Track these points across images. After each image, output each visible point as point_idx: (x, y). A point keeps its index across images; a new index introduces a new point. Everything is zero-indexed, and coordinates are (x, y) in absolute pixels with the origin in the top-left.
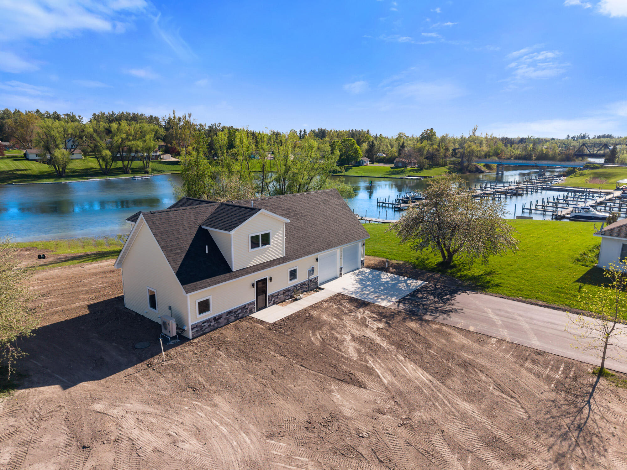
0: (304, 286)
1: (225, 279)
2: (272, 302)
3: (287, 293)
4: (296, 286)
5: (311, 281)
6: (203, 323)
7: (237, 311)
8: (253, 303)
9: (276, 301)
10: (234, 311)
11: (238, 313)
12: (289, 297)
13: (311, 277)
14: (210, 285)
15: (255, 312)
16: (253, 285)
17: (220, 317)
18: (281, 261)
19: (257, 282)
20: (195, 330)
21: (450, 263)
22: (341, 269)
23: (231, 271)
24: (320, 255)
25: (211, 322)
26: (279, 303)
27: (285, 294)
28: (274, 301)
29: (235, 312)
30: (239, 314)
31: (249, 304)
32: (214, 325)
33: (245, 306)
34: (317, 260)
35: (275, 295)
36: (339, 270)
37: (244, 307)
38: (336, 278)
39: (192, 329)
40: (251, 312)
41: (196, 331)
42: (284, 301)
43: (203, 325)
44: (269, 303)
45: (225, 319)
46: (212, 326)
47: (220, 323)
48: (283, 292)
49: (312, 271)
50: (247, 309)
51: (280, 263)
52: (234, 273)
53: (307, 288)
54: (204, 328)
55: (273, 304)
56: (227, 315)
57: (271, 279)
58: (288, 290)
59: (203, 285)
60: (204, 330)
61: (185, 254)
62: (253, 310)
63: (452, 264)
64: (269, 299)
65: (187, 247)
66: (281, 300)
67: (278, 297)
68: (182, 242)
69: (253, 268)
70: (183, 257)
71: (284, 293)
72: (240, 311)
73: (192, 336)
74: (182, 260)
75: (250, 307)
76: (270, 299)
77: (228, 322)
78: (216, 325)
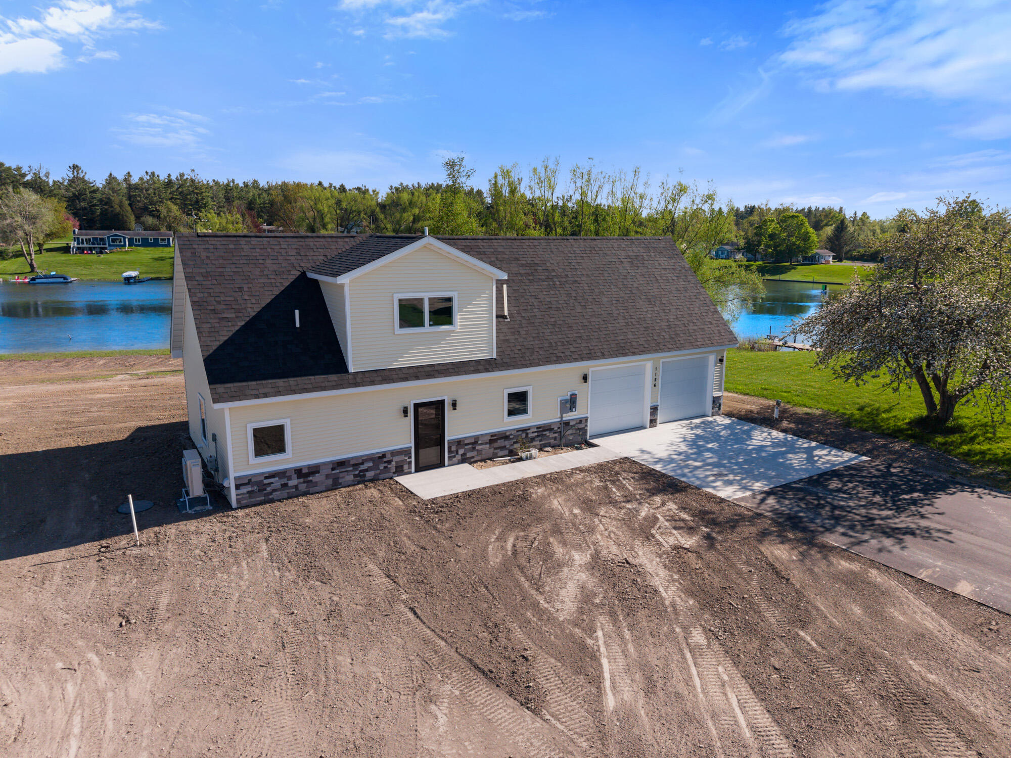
0: (547, 433)
1: (323, 385)
2: (459, 457)
3: (501, 443)
4: (524, 430)
5: (567, 424)
6: (266, 478)
7: (362, 463)
8: (406, 452)
9: (469, 455)
10: (352, 462)
11: (362, 467)
12: (506, 452)
13: (568, 416)
14: (279, 393)
15: (410, 473)
16: (405, 412)
17: (314, 470)
18: (481, 367)
19: (417, 406)
20: (244, 490)
21: (947, 420)
22: (654, 410)
23: (346, 371)
24: (593, 367)
25: (289, 478)
26: (476, 462)
27: (496, 445)
28: (464, 455)
29: (354, 465)
30: (367, 470)
31: (395, 453)
32: (296, 487)
33: (384, 456)
34: (585, 378)
35: (466, 442)
36: (649, 411)
37: (380, 458)
38: (642, 428)
39: (238, 487)
40: (400, 471)
41: (248, 492)
42: (490, 459)
43: (266, 481)
44: (449, 458)
45: (327, 476)
46: (292, 487)
47: (316, 484)
48: (489, 438)
49: (571, 403)
50: (389, 462)
51: (477, 371)
52: (350, 377)
53: (555, 438)
54: (269, 489)
55: (463, 461)
56: (333, 469)
57: (454, 405)
58: (504, 436)
59: (262, 391)
60: (271, 493)
61: (243, 323)
62: (406, 467)
63: (950, 423)
64: (449, 448)
65: (253, 309)
66: (484, 457)
67: (474, 448)
68: (246, 297)
69: (404, 371)
70: (237, 328)
71: (491, 442)
72: (371, 464)
73: (238, 501)
74: (230, 334)
75: (396, 459)
76: (453, 449)
77: (336, 485)
78: (303, 487)
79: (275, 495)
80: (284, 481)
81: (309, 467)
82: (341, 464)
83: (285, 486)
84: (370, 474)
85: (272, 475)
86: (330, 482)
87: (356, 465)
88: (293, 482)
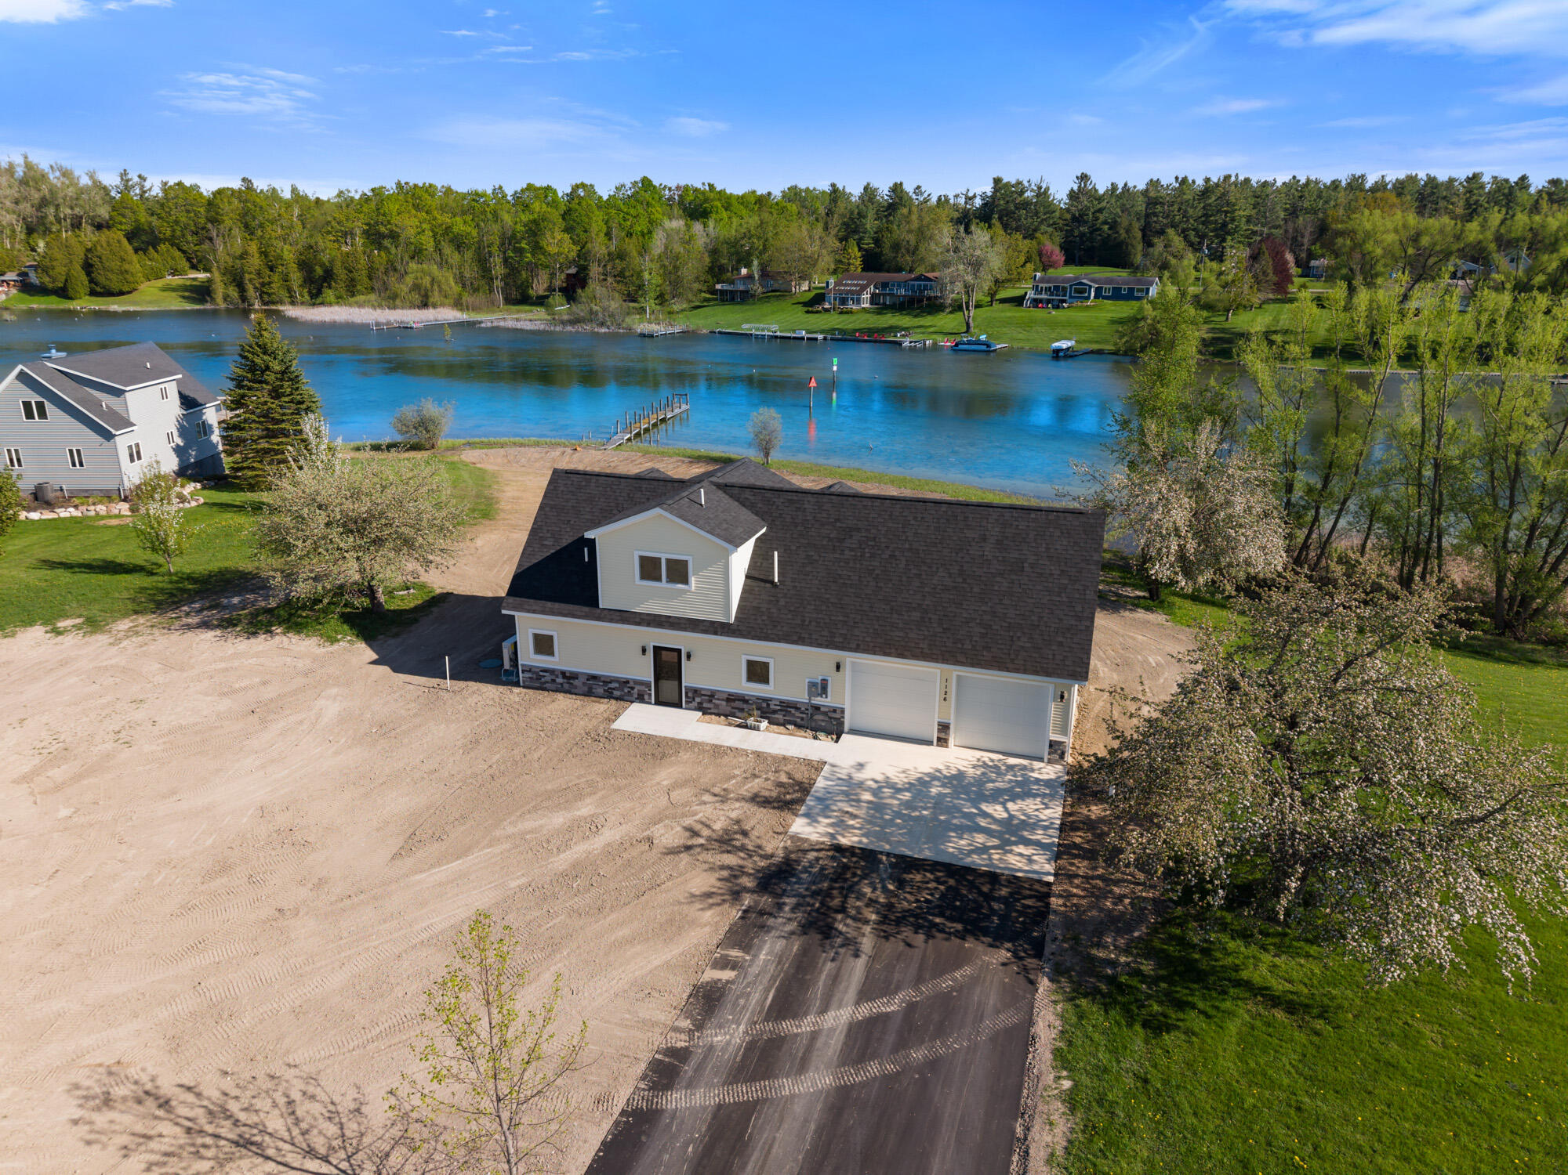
0: (793, 711)
2: (695, 704)
3: (738, 704)
4: (765, 700)
5: (817, 708)
6: (541, 671)
7: (610, 682)
8: (648, 685)
9: (705, 705)
10: (602, 679)
11: (610, 685)
13: (818, 701)
15: (650, 703)
16: (644, 651)
17: (574, 676)
19: (656, 648)
20: (528, 675)
22: (944, 728)
23: (597, 605)
24: (849, 658)
25: (557, 676)
26: (711, 714)
27: (733, 704)
28: (701, 704)
29: (605, 681)
31: (637, 682)
32: (562, 684)
33: (627, 682)
34: (838, 667)
35: (703, 693)
36: (935, 725)
37: (623, 682)
38: (929, 743)
39: (525, 672)
41: (531, 678)
42: (726, 716)
43: (542, 674)
44: (686, 702)
45: (584, 684)
46: (558, 683)
47: (576, 687)
48: (725, 696)
49: (822, 688)
50: (633, 688)
53: (802, 719)
54: (542, 680)
56: (588, 680)
57: (689, 656)
58: (743, 699)
60: (544, 683)
62: (646, 697)
64: (686, 693)
67: (710, 701)
69: (647, 617)
71: (728, 700)
72: (617, 685)
73: (525, 682)
74: (541, 558)
75: (637, 688)
76: (690, 695)
77: (589, 693)
78: (566, 686)
79: (547, 685)
80: (553, 677)
81: (571, 672)
82: (594, 677)
83: (553, 681)
84: (617, 693)
85: (545, 670)
86: (586, 689)
87: (606, 683)
88: (560, 680)
